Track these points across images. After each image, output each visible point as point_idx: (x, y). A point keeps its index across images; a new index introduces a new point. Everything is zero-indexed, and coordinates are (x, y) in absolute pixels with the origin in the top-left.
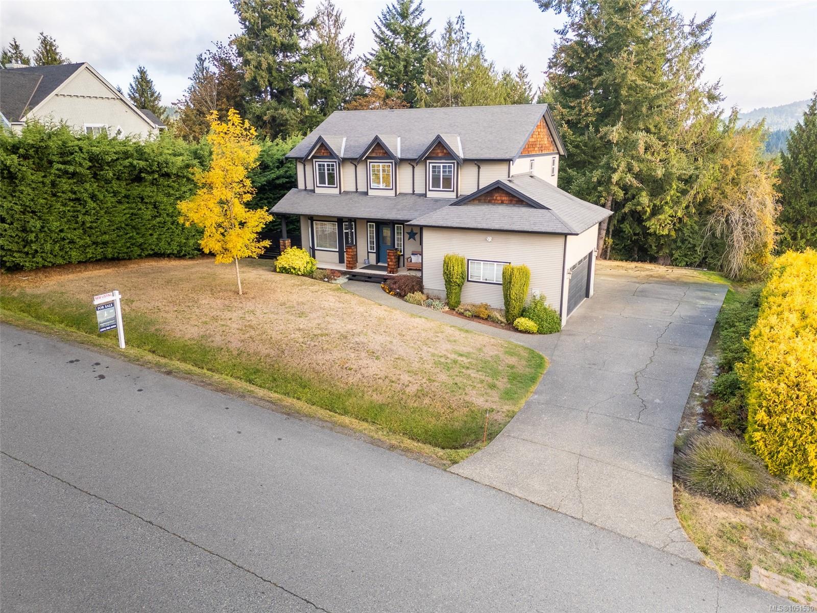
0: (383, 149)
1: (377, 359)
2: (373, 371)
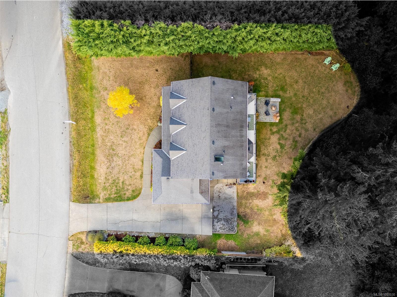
1: (107, 168)
2: (102, 170)
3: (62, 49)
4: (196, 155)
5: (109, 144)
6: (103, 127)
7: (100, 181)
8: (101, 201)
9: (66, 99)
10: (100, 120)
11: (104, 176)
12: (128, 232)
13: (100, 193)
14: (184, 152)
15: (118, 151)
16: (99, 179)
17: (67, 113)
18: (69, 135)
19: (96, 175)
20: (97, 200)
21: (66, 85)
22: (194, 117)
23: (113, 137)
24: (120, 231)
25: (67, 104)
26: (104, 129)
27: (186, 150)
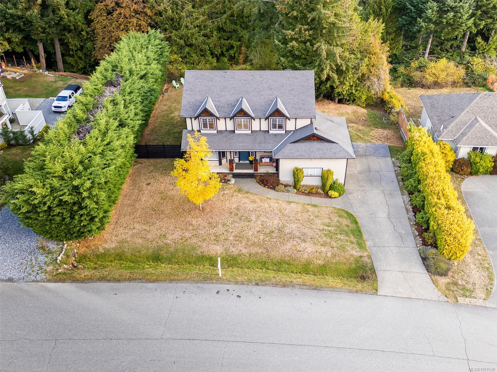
0: (243, 112)
1: (305, 242)
2: (310, 250)
3: (66, 284)
4: (283, 86)
5: (262, 237)
6: (231, 244)
7: (329, 254)
8: (365, 254)
9: (171, 285)
10: (218, 248)
11: (320, 247)
12: (412, 223)
13: (352, 255)
14: (279, 100)
15: (274, 226)
16: (326, 256)
17: (199, 285)
18: (243, 286)
19: (319, 262)
20: (366, 259)
21: (142, 282)
22: (233, 88)
23: (250, 232)
24: (413, 233)
25: (179, 285)
26: (235, 242)
27: (277, 98)
